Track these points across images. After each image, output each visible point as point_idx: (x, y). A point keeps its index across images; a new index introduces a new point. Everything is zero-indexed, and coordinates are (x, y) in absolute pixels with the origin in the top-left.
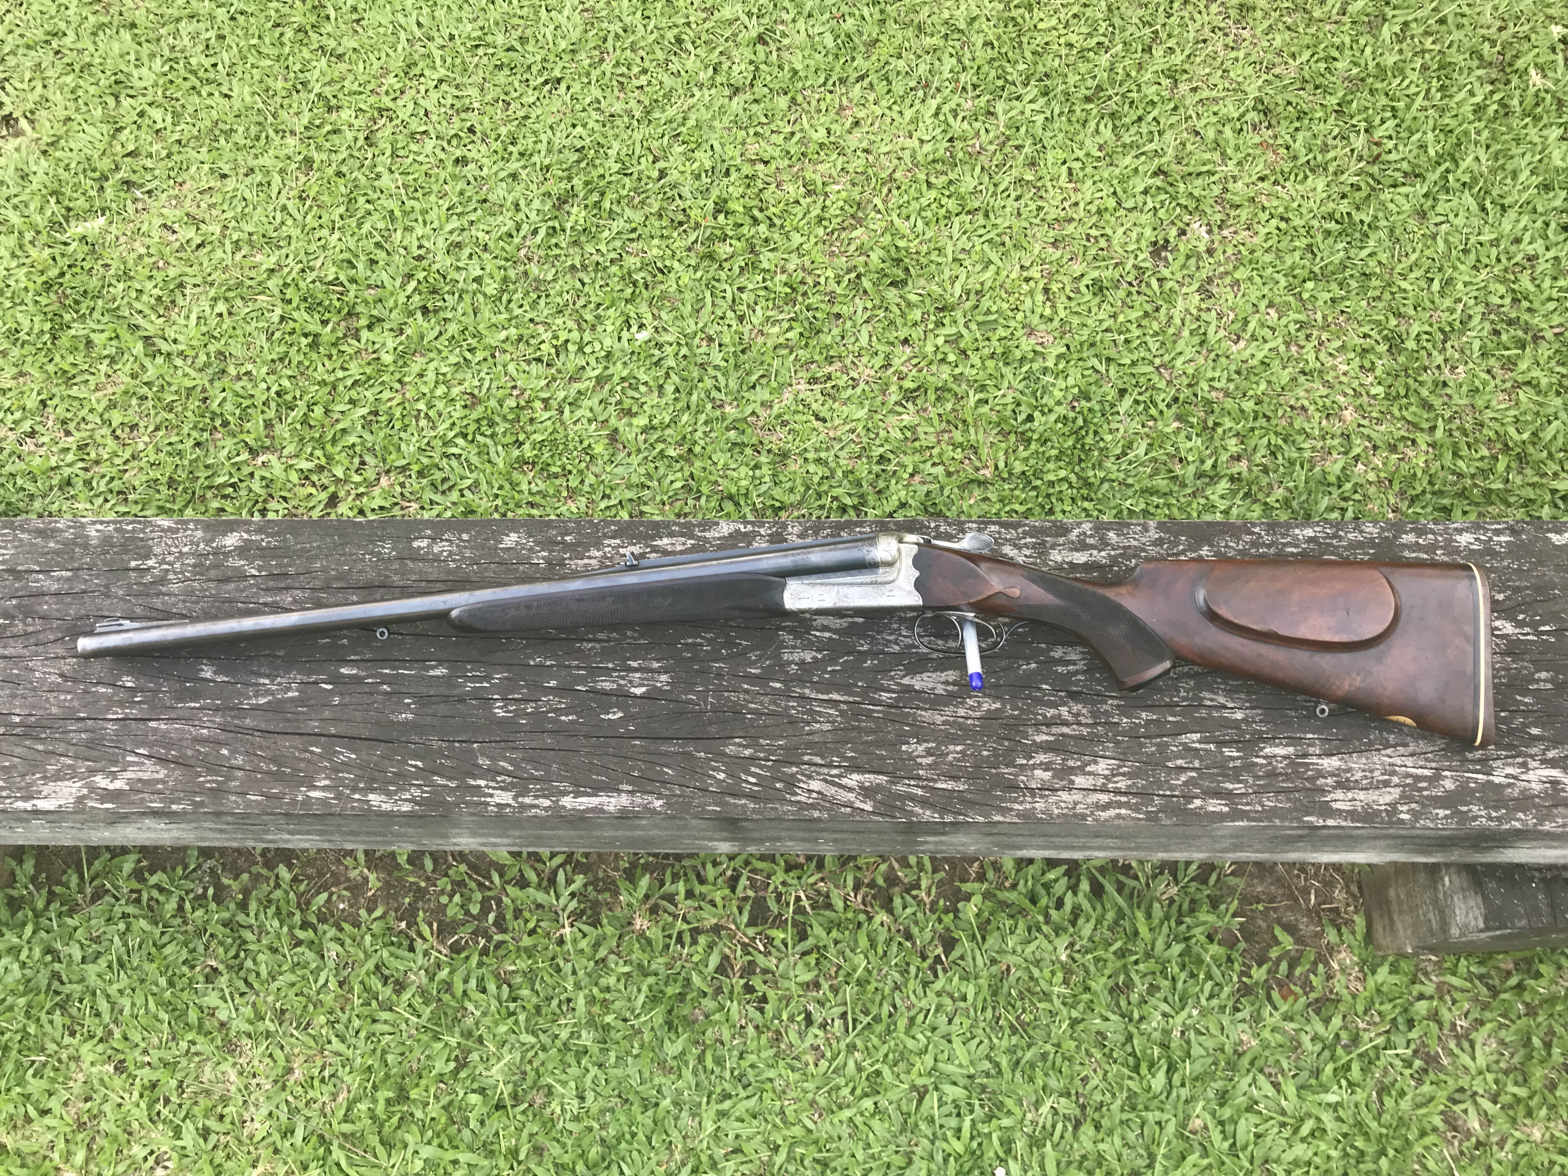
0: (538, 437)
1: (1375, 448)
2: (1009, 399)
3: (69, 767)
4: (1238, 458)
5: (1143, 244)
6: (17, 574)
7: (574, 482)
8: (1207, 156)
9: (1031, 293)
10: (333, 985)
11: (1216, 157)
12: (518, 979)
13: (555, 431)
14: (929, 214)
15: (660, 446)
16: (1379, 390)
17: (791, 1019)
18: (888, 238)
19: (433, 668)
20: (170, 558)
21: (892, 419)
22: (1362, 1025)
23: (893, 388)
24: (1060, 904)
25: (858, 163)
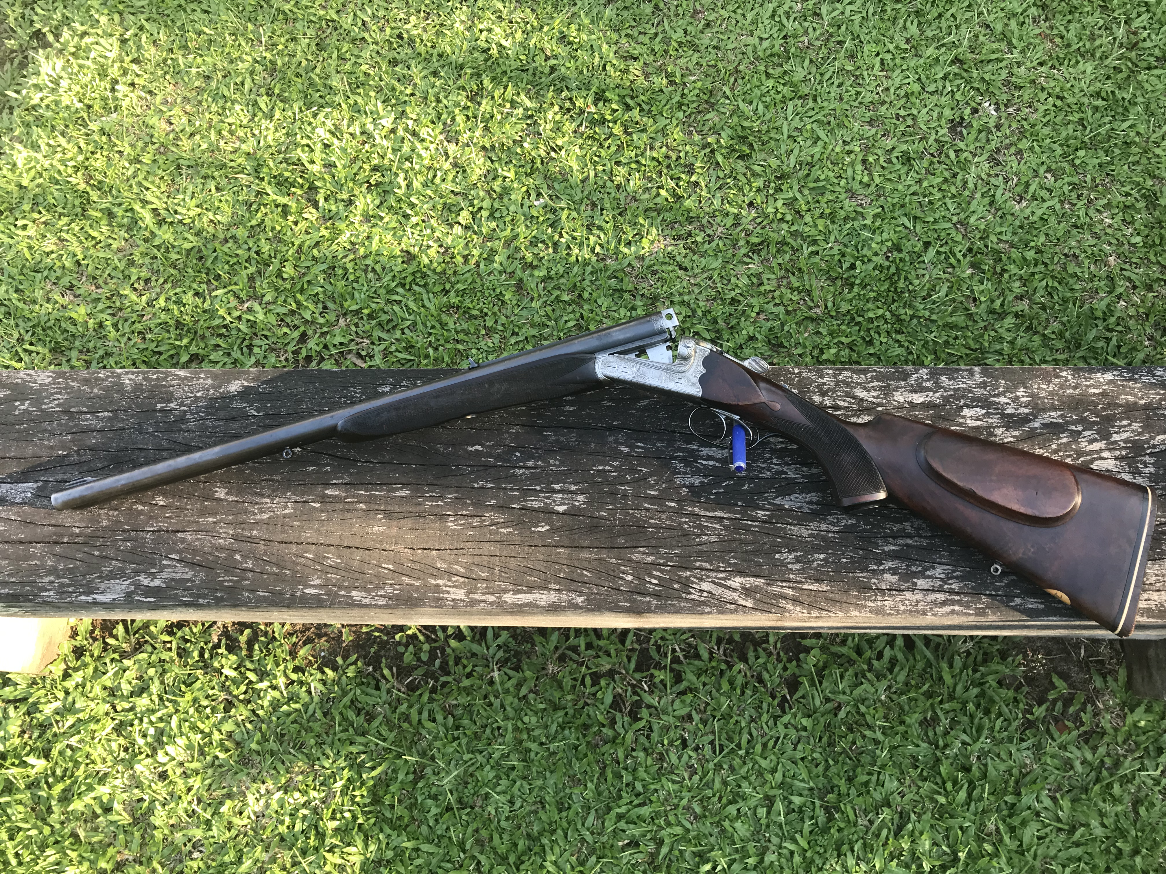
0: (460, 286)
1: (1135, 287)
2: (835, 251)
3: (119, 568)
4: (1021, 298)
5: (943, 122)
6: (71, 415)
7: (490, 323)
8: (996, 45)
9: (852, 164)
10: (319, 715)
11: (1004, 46)
12: (459, 711)
13: (474, 281)
14: (768, 99)
15: (556, 293)
16: (1138, 239)
17: (671, 744)
18: (735, 119)
19: (398, 489)
20: (188, 402)
21: (742, 268)
22: (1120, 752)
23: (742, 243)
24: (880, 656)
25: (710, 58)
